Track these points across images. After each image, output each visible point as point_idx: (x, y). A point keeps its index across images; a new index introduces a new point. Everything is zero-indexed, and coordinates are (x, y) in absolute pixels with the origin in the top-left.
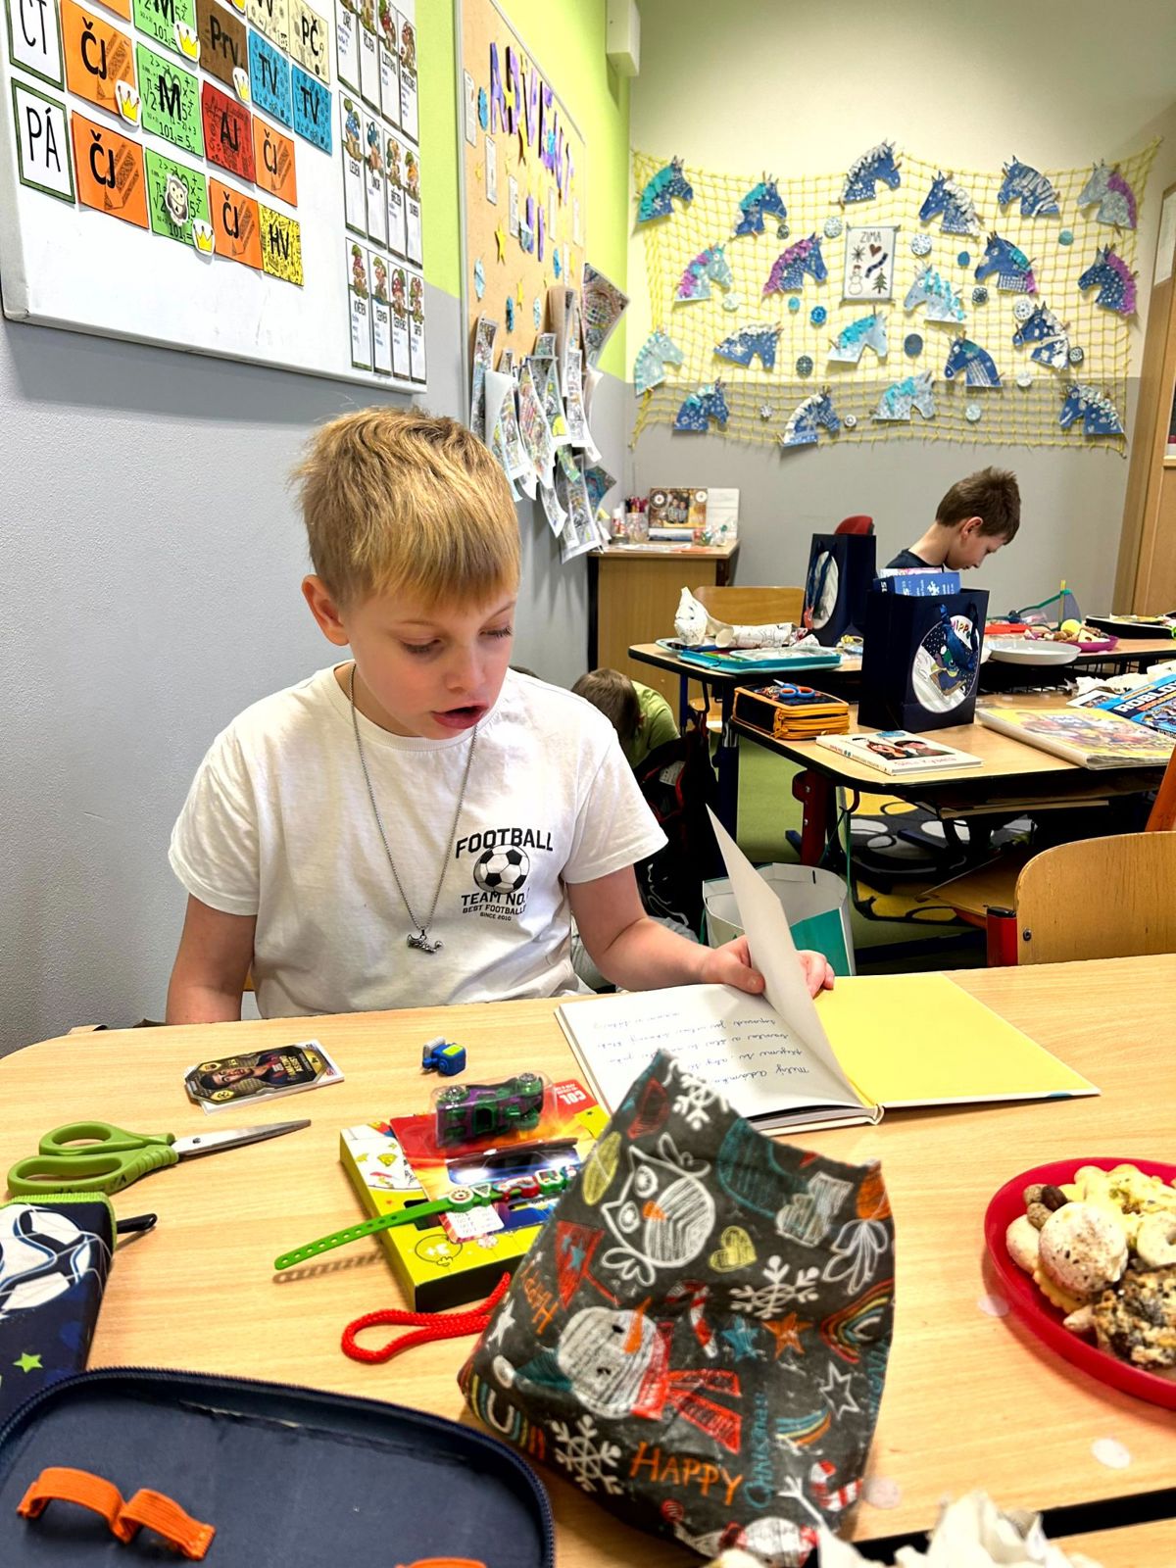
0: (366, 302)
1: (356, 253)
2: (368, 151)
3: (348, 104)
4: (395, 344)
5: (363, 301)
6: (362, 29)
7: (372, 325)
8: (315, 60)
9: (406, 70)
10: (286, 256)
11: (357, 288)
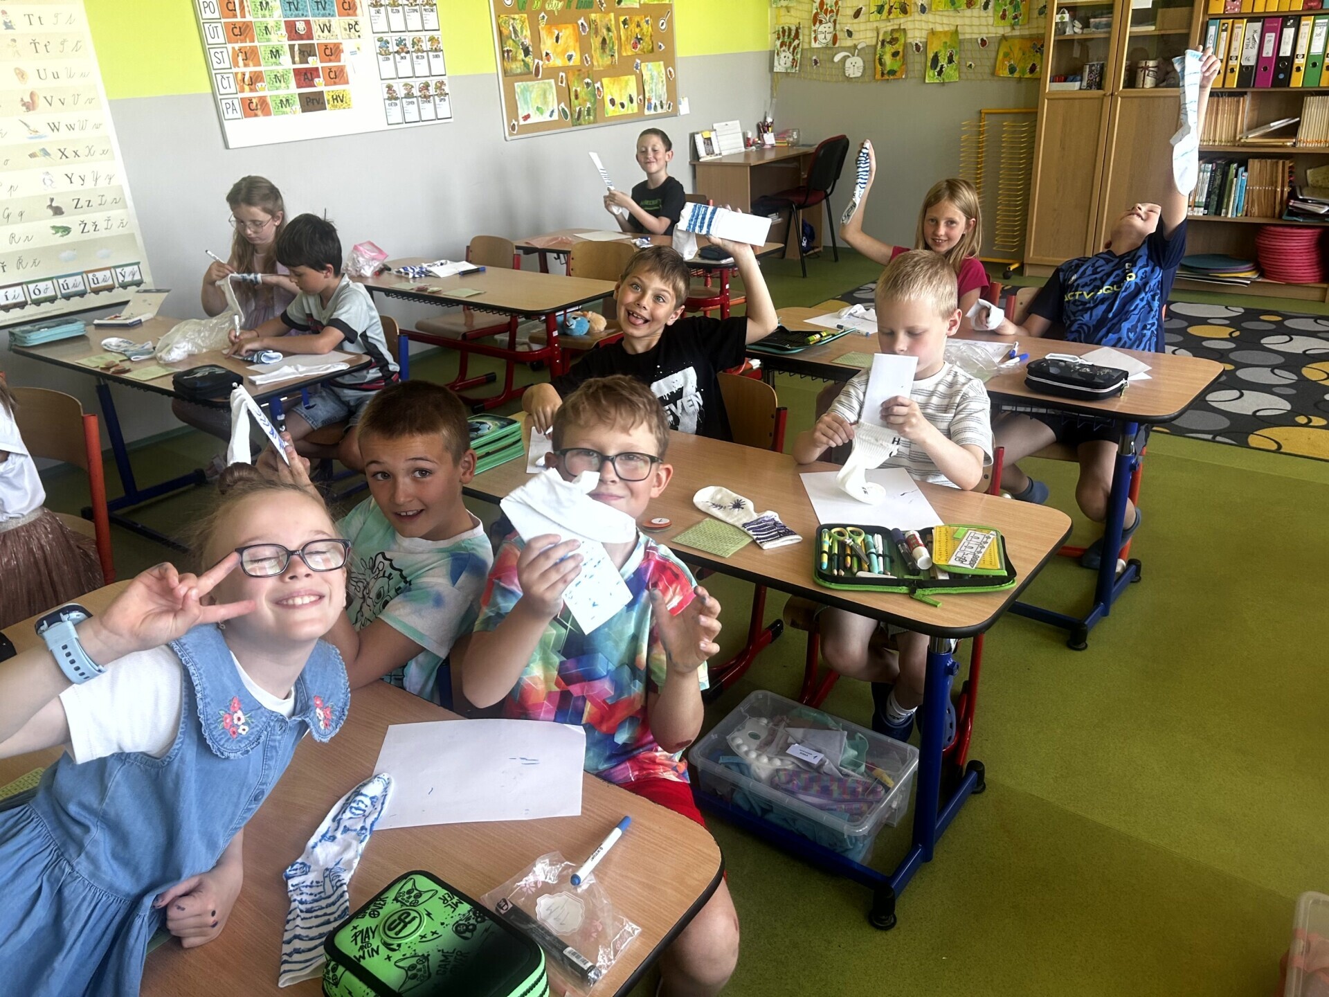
0: (398, 102)
1: (389, 87)
2: (396, 48)
3: (380, 40)
4: (422, 111)
5: (393, 101)
6: (389, 9)
7: (403, 108)
8: (357, 34)
9: (427, 7)
10: (342, 101)
11: (392, 96)
